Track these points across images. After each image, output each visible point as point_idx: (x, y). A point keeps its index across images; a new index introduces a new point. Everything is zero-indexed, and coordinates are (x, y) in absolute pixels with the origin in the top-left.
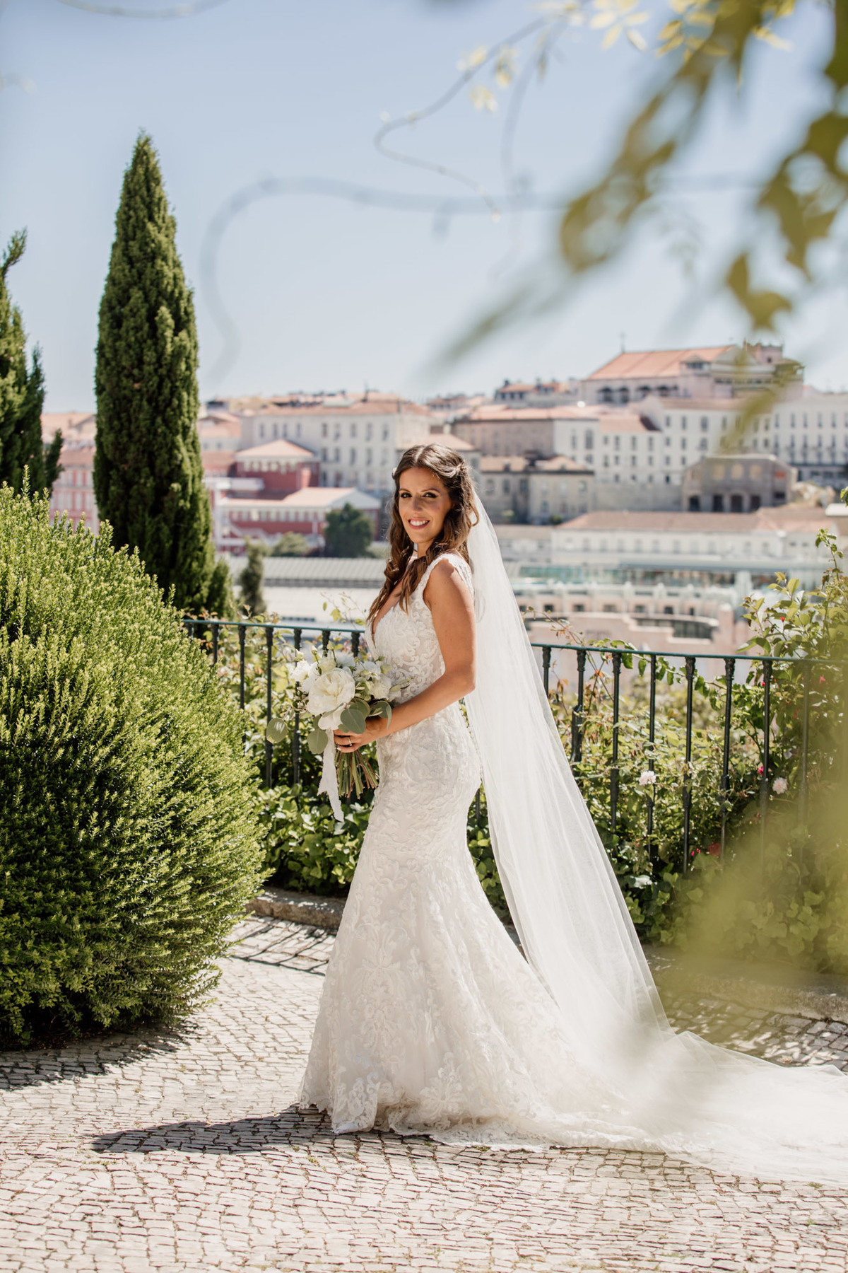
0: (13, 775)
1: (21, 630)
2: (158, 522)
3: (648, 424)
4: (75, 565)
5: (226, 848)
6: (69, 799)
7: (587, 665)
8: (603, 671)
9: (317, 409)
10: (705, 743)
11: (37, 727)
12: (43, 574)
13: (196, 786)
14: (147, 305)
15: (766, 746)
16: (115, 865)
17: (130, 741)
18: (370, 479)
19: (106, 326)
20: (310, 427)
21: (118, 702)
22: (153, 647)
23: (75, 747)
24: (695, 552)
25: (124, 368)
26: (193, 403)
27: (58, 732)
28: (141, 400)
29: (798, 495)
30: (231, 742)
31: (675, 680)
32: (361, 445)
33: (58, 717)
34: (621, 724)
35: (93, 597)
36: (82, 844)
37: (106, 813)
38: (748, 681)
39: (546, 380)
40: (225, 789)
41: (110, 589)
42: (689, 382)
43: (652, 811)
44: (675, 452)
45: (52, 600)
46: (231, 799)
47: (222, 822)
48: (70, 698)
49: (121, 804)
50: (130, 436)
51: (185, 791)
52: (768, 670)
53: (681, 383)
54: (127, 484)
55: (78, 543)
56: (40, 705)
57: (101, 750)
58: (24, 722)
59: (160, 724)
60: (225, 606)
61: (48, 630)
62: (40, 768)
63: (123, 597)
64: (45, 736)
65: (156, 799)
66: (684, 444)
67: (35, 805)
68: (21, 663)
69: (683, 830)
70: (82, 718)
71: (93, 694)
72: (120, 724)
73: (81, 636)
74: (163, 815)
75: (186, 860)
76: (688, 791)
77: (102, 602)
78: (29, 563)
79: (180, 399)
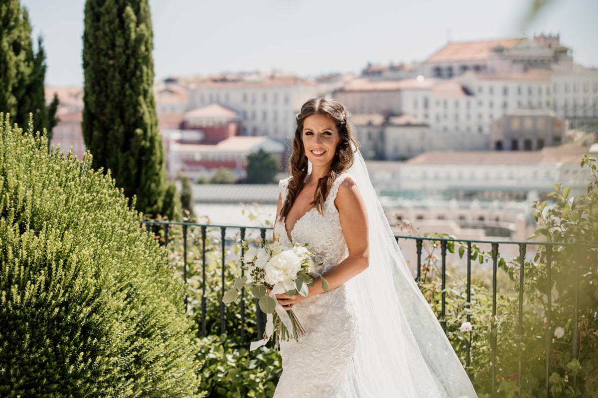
0: (23, 327)
1: (28, 226)
2: (127, 156)
3: (467, 91)
4: (66, 181)
5: (173, 377)
6: (62, 343)
7: (423, 250)
8: (434, 255)
9: (239, 84)
10: (506, 303)
11: (40, 294)
12: (44, 187)
13: (152, 334)
14: (117, 6)
15: (549, 305)
16: (95, 390)
17: (105, 303)
18: (276, 131)
19: (89, 21)
20: (235, 95)
21: (97, 275)
22: (121, 238)
23: (67, 307)
24: (499, 178)
25: (102, 50)
26: (150, 74)
27: (55, 297)
28: (114, 72)
29: (571, 139)
30: (176, 304)
31: (484, 260)
32: (270, 108)
33: (54, 286)
34: (447, 290)
35: (78, 203)
36: (71, 375)
37: (88, 353)
38: (536, 260)
39: (396, 63)
40: (172, 336)
41: (91, 198)
42: (495, 62)
43: (469, 351)
44: (485, 111)
45: (48, 206)
46: (176, 342)
47: (170, 359)
48: (63, 273)
49: (99, 346)
50: (107, 97)
51: (144, 337)
52: (549, 251)
53: (490, 63)
54: (105, 130)
55: (68, 166)
56: (42, 278)
57: (85, 309)
58: (30, 290)
59: (126, 291)
60: (174, 214)
61: (47, 226)
62: (42, 322)
63: (100, 204)
64: (45, 299)
65: (124, 343)
66: (491, 105)
67: (38, 348)
68: (28, 249)
69: (491, 364)
70: (72, 287)
71: (79, 271)
72: (98, 292)
73: (71, 230)
74: (129, 354)
75: (145, 386)
76: (494, 336)
77: (85, 206)
78: (34, 179)
79: (141, 71)
